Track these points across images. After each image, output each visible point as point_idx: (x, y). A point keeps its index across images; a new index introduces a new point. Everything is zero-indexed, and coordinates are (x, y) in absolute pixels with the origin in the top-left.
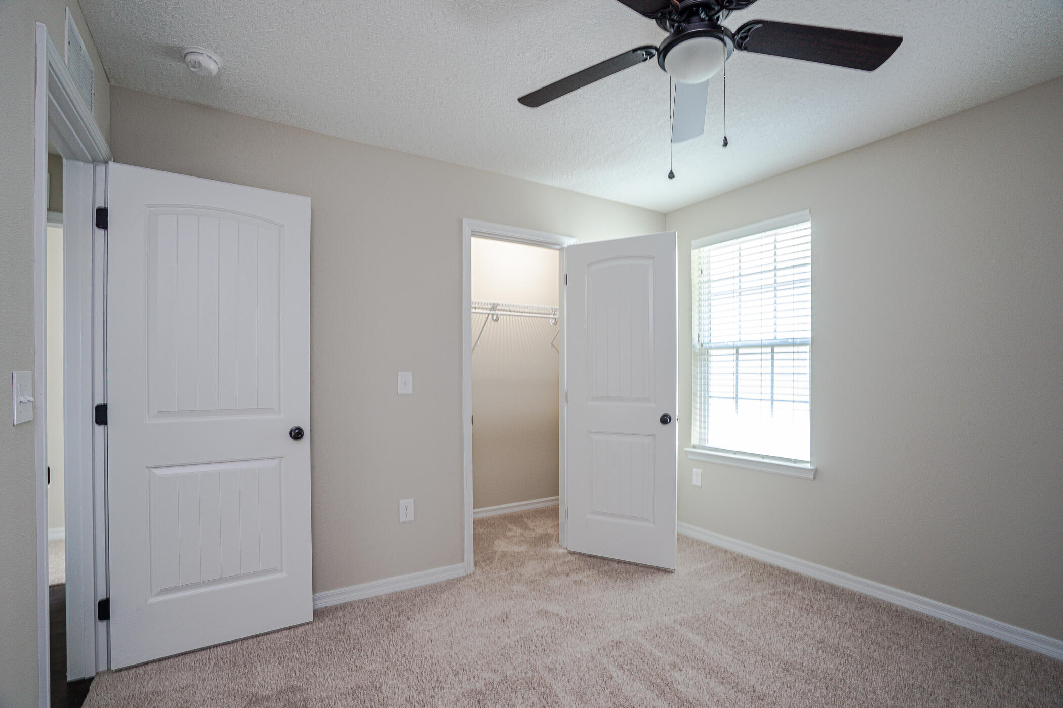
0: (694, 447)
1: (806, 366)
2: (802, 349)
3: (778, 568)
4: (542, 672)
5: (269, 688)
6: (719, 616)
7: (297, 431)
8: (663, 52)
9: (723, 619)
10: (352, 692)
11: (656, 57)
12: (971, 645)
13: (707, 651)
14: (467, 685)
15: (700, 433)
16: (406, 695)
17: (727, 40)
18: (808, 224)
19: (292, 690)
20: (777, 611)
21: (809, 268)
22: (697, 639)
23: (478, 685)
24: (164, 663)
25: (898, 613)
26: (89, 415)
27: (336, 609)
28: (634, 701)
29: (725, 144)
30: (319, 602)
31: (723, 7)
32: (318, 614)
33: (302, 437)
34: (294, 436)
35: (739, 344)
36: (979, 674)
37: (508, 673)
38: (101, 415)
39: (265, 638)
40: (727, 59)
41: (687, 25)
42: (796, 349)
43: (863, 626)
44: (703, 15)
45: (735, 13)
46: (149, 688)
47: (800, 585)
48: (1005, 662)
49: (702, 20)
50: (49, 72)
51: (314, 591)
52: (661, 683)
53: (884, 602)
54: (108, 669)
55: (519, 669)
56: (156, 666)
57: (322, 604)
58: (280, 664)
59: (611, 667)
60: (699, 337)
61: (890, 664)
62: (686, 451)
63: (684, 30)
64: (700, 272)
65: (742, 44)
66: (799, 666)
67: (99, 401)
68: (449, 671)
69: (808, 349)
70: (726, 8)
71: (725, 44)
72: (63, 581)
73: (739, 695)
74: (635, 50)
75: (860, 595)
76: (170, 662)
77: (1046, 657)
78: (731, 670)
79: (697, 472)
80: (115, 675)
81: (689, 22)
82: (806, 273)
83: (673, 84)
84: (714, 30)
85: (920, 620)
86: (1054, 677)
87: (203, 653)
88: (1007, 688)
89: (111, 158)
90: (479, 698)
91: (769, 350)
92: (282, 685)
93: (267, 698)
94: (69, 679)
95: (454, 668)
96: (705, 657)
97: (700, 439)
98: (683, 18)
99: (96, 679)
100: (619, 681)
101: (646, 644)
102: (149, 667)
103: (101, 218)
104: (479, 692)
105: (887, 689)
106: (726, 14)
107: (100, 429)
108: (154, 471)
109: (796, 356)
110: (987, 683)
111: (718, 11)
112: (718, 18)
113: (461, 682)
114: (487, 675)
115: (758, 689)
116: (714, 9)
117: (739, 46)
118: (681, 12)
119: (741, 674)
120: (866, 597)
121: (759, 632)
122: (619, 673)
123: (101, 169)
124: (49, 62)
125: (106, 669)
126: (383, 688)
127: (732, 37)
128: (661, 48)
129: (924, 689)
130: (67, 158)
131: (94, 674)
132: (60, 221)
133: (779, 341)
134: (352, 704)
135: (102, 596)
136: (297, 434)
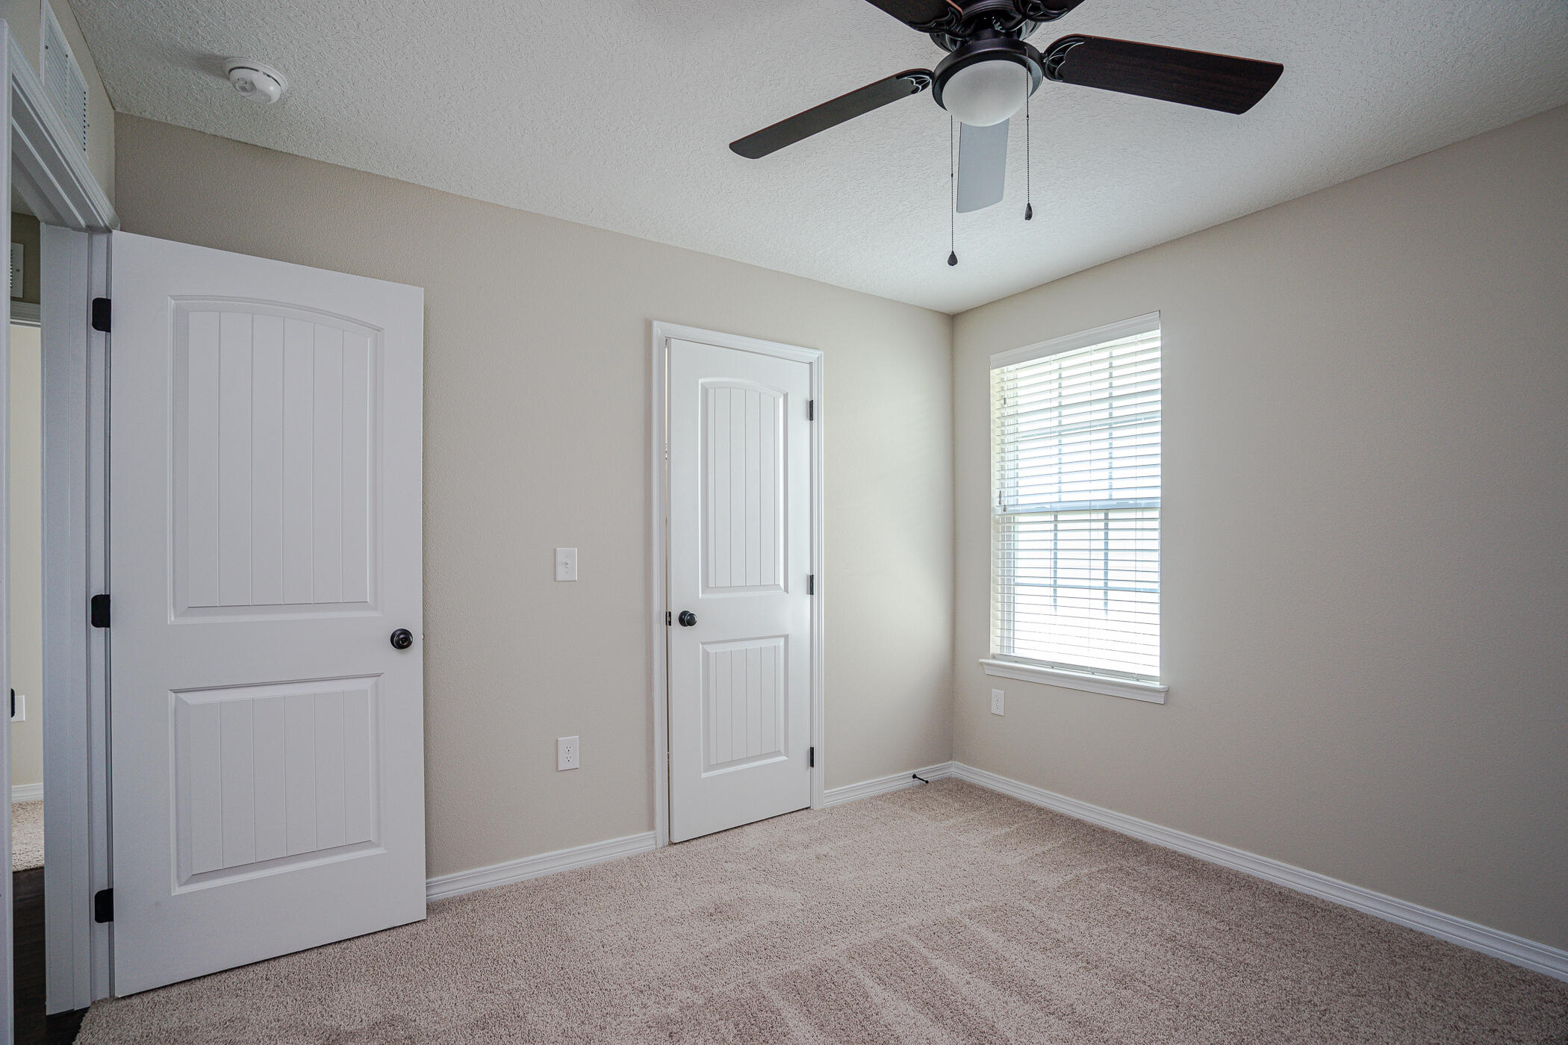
0: (994, 657)
1: (1152, 540)
2: (1147, 514)
3: (1114, 834)
4: (766, 990)
5: (358, 1019)
6: (1026, 904)
7: (402, 636)
8: (941, 79)
9: (1031, 907)
10: (482, 1024)
11: (930, 86)
12: (1383, 941)
13: (1007, 956)
14: (654, 1010)
15: (1002, 637)
16: (564, 1026)
17: (1034, 65)
18: (1157, 333)
19: (392, 1021)
20: (1110, 897)
21: (1158, 397)
22: (992, 938)
23: (671, 1010)
24: (198, 984)
25: (1282, 897)
26: (81, 612)
27: (461, 900)
28: (899, 1030)
29: (1029, 216)
30: (433, 891)
31: (1026, 17)
32: (433, 908)
33: (410, 643)
34: (398, 642)
35: (1058, 507)
36: (1393, 983)
37: (716, 991)
38: (100, 611)
39: (353, 945)
40: (1032, 94)
41: (974, 42)
42: (1139, 515)
43: (1233, 917)
44: (997, 27)
45: (1044, 26)
46: (174, 1023)
47: (1143, 858)
48: (1429, 964)
49: (997, 34)
50: (14, 91)
51: (429, 873)
52: (938, 1003)
53: (1262, 881)
54: (110, 996)
55: (731, 986)
56: (184, 989)
57: (442, 893)
58: (375, 983)
59: (867, 981)
60: (1000, 497)
61: (1269, 970)
62: (982, 663)
63: (970, 49)
64: (1003, 402)
65: (1055, 68)
66: (1138, 976)
67: (98, 589)
68: (628, 990)
69: (1156, 514)
70: (1031, 18)
71: (1029, 70)
72: (41, 863)
73: (1052, 1019)
74: (899, 76)
75: (1229, 871)
76: (208, 982)
77: (1486, 957)
78: (1042, 982)
79: (998, 694)
80: (124, 1003)
81: (978, 38)
82: (1154, 404)
83: (957, 126)
84: (1015, 50)
85: (1312, 905)
86: (1496, 985)
87: (258, 968)
88: (1431, 1001)
89: (117, 225)
90: (670, 1029)
91: (1102, 516)
92: (377, 1016)
93: (353, 1035)
94: (50, 1011)
95: (636, 985)
96: (1005, 963)
97: (1002, 646)
98: (968, 31)
99: (92, 1010)
100: (878, 1001)
101: (918, 945)
102: (175, 991)
103: (101, 315)
104: (670, 1021)
105: (1262, 1006)
106: (1031, 28)
107: (98, 633)
108: (182, 695)
109: (1140, 524)
110: (1403, 994)
111: (1020, 22)
112: (1020, 31)
113: (645, 1006)
114: (684, 995)
115: (1079, 1009)
116: (1014, 18)
117: (1051, 73)
118: (967, 22)
119: (1055, 988)
120: (1237, 874)
121: (1083, 926)
122: (878, 989)
123: (100, 240)
124: (13, 77)
125: (108, 996)
126: (529, 1017)
127: (1040, 59)
128: (938, 74)
129: (1315, 1005)
130: (47, 223)
131: (88, 1004)
132: (37, 318)
133: (1115, 502)
134: (480, 1041)
135: (101, 885)
136: (402, 640)
